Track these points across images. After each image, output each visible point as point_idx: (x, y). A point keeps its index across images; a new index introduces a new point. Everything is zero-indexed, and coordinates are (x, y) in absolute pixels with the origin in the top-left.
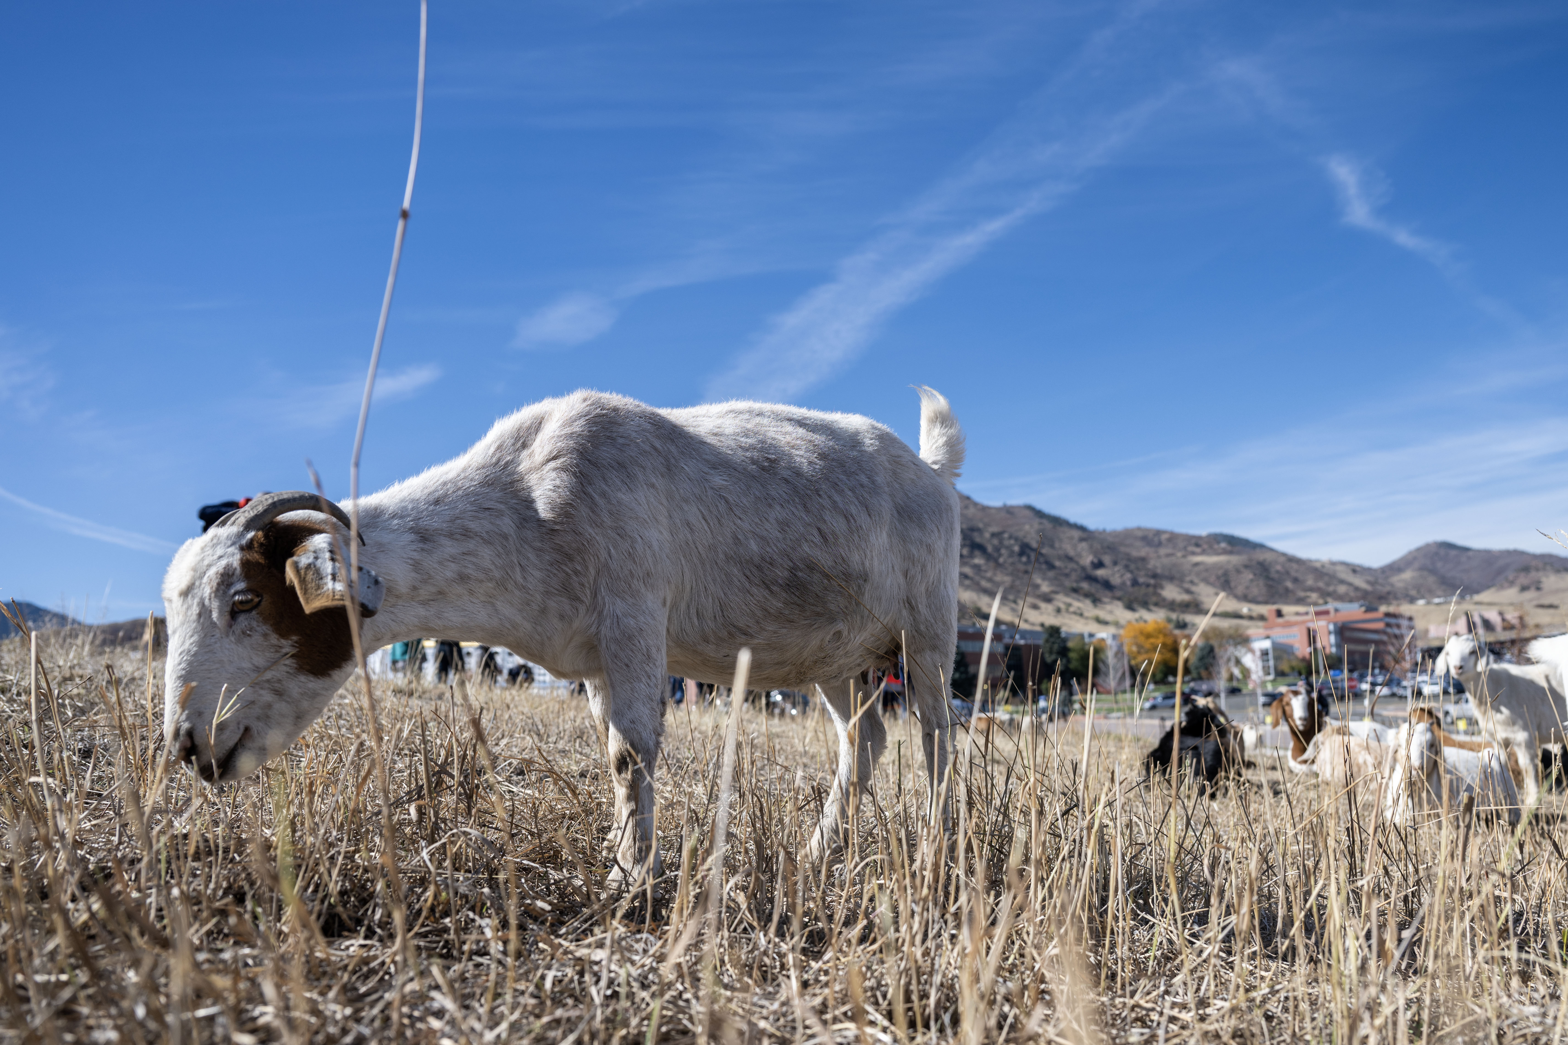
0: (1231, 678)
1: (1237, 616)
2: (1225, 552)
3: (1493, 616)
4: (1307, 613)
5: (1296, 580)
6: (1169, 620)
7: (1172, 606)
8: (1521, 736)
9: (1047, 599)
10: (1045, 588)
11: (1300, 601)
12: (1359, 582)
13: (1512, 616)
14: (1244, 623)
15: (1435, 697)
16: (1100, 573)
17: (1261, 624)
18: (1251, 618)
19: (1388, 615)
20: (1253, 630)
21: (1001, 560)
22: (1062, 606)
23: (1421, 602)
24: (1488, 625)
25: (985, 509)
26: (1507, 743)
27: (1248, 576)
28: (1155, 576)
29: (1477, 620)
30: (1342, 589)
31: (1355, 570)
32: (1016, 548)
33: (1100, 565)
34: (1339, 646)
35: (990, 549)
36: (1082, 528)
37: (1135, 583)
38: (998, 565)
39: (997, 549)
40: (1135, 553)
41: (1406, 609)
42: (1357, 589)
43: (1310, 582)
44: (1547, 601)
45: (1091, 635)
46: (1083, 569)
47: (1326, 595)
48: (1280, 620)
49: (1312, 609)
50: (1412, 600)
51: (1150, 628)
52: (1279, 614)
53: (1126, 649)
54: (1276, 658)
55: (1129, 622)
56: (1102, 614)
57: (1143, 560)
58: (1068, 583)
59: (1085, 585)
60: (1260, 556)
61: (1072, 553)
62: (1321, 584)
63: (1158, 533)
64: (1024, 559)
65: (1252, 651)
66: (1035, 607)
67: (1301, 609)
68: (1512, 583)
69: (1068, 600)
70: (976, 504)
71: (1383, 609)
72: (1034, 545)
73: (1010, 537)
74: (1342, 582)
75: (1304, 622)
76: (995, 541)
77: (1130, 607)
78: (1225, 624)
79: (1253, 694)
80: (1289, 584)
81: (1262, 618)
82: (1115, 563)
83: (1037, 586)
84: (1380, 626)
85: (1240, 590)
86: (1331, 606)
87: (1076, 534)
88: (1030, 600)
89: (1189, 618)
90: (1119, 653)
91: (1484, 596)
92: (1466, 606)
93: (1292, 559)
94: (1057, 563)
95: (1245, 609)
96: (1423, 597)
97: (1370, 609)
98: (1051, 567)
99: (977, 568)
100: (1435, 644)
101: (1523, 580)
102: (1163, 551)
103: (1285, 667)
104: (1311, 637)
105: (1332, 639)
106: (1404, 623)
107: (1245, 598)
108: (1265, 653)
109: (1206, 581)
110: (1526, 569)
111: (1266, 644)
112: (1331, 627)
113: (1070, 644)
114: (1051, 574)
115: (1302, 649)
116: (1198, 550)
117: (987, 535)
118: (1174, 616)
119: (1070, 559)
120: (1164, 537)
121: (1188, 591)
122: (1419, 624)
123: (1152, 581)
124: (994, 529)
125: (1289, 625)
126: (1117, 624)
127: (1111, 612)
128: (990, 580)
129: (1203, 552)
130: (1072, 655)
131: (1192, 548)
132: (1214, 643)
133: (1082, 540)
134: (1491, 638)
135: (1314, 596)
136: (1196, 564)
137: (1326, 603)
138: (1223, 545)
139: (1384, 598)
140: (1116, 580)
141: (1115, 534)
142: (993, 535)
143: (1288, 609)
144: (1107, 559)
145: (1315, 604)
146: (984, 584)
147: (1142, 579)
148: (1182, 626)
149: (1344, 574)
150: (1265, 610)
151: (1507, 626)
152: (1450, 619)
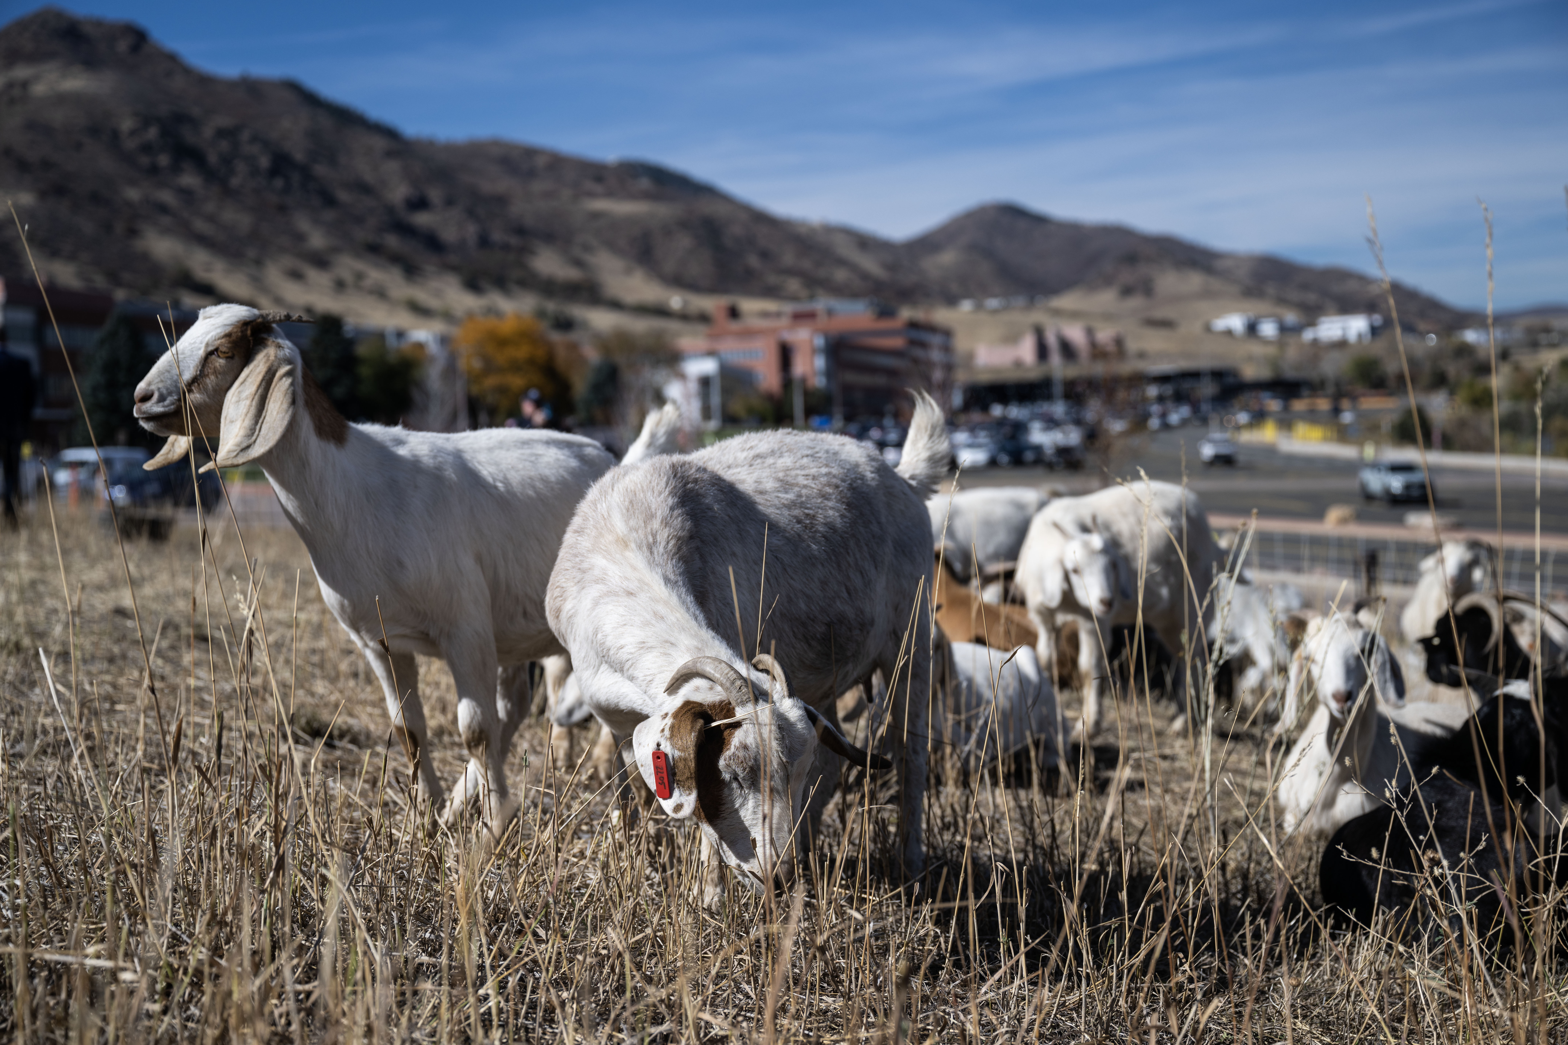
1: (661, 311)
2: (646, 196)
3: (1076, 334)
4: (778, 315)
5: (765, 255)
6: (541, 314)
7: (549, 287)
9: (321, 262)
10: (317, 240)
11: (771, 292)
12: (870, 264)
13: (1105, 336)
14: (672, 326)
16: (422, 219)
17: (702, 328)
18: (684, 317)
19: (913, 325)
20: (688, 339)
21: (235, 182)
22: (347, 276)
23: (966, 306)
24: (1068, 350)
25: (205, 81)
27: (684, 242)
28: (520, 231)
29: (1051, 339)
30: (841, 275)
31: (864, 242)
32: (264, 162)
33: (420, 203)
34: (829, 373)
35: (213, 158)
36: (390, 133)
37: (484, 242)
38: (228, 193)
39: (227, 161)
40: (487, 187)
41: (942, 316)
42: (865, 276)
43: (788, 258)
44: (1159, 313)
45: (400, 334)
46: (390, 210)
47: (813, 283)
48: (734, 326)
49: (788, 308)
50: (951, 300)
51: (507, 326)
52: (734, 313)
53: (462, 364)
54: (726, 392)
55: (470, 315)
56: (421, 295)
57: (501, 200)
58: (362, 234)
59: (392, 241)
60: (708, 207)
61: (369, 177)
62: (806, 264)
63: (530, 152)
64: (279, 183)
65: (682, 377)
66: (296, 275)
67: (770, 305)
68: (1107, 281)
69: (359, 265)
70: (188, 71)
71: (906, 313)
72: (299, 156)
73: (255, 139)
74: (842, 262)
75: (773, 331)
76: (224, 145)
77: (473, 285)
78: (640, 326)
80: (753, 261)
81: (704, 318)
82: (450, 202)
83: (300, 237)
84: (897, 342)
85: (670, 266)
86: (821, 304)
87: (379, 143)
88: (288, 261)
89: (580, 312)
90: (450, 371)
91: (1067, 301)
92: (1037, 316)
93: (761, 218)
94: (343, 196)
95: (676, 301)
96: (967, 295)
97: (885, 312)
98: (329, 201)
99: (186, 194)
101: (1127, 276)
102: (538, 186)
103: (737, 407)
104: (785, 357)
105: (820, 362)
106: (936, 340)
107: (678, 282)
108: (705, 382)
109: (612, 247)
110: (1131, 259)
111: (707, 366)
112: (819, 341)
113: (362, 350)
114: (329, 215)
115: (768, 378)
116: (598, 188)
117: (208, 132)
118: (551, 306)
119: (364, 188)
120: (541, 161)
121: (578, 263)
122: (961, 344)
123: (514, 241)
124: (223, 121)
125: (749, 334)
126: (447, 316)
127: (438, 294)
128: (211, 219)
129: (610, 194)
130: (365, 371)
131: (589, 185)
132: (620, 359)
133: (390, 154)
134: (1071, 372)
135: (794, 285)
136: (596, 216)
137: (812, 297)
138: (645, 183)
139: (908, 294)
140: (449, 234)
141: (452, 149)
142: (222, 133)
143: (750, 305)
144: (435, 194)
145: (794, 298)
146: (200, 225)
147: (497, 236)
148: (565, 324)
149: (845, 249)
150: (709, 304)
151: (1098, 352)
152: (1012, 338)
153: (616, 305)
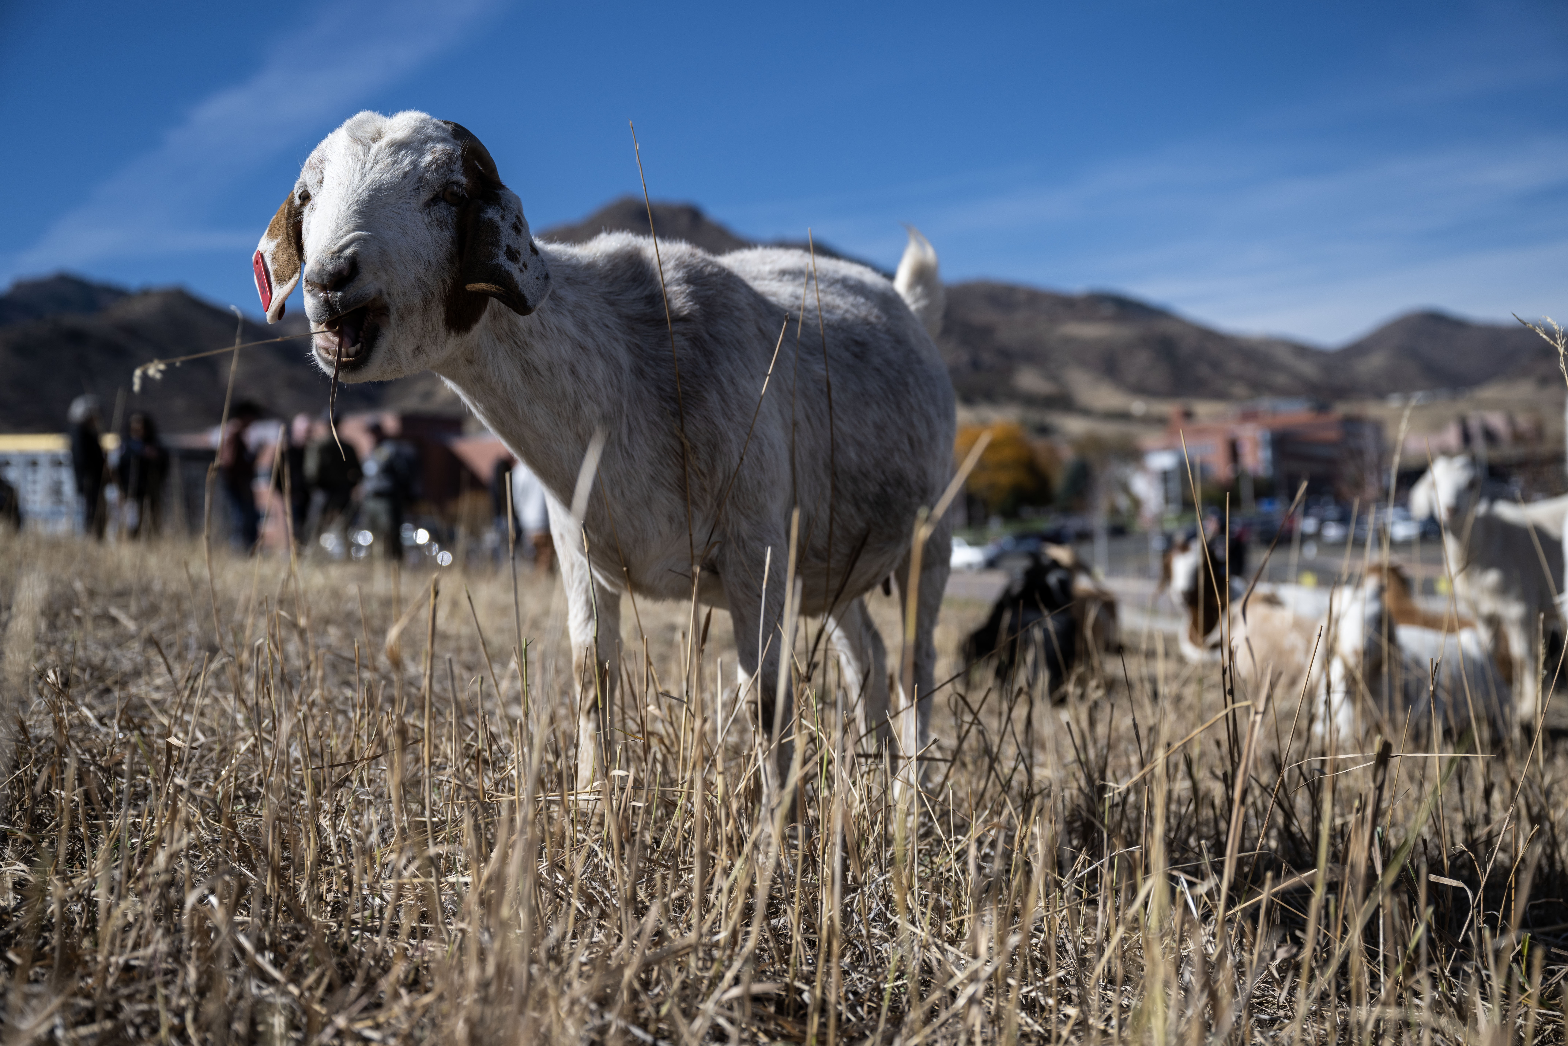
0: (1114, 511)
1: (1124, 416)
2: (1109, 320)
3: (1497, 421)
4: (1226, 415)
5: (1214, 365)
6: (1023, 423)
7: (1030, 400)
8: (1513, 611)
11: (1220, 396)
12: (1306, 369)
13: (1524, 422)
14: (1136, 427)
15: (1406, 544)
17: (1161, 429)
18: (1144, 420)
19: (1346, 418)
20: (1149, 439)
23: (1395, 400)
24: (1490, 436)
26: (1494, 622)
27: (1142, 358)
28: (1005, 354)
29: (1475, 425)
30: (1281, 379)
31: (1302, 350)
34: (1274, 465)
37: (975, 365)
40: (976, 319)
41: (1373, 410)
42: (1303, 379)
47: (1258, 387)
48: (1189, 426)
49: (1235, 409)
50: (1381, 395)
52: (1188, 415)
54: (1182, 482)
57: (988, 329)
60: (1163, 327)
62: (1250, 371)
63: (1012, 290)
65: (1146, 470)
67: (1220, 407)
68: (1524, 373)
71: (1341, 409)
75: (1223, 429)
77: (967, 402)
78: (1109, 430)
79: (1144, 538)
80: (1204, 371)
81: (1161, 421)
84: (1334, 435)
85: (1132, 377)
86: (1265, 403)
89: (1054, 419)
91: (1490, 392)
92: (1462, 406)
95: (1138, 406)
96: (1395, 391)
97: (1322, 408)
100: (1413, 463)
102: (1019, 316)
103: (1193, 495)
104: (1234, 451)
105: (1265, 454)
106: (1369, 431)
107: (1140, 390)
108: (1165, 476)
109: (1082, 364)
111: (1162, 461)
112: (1264, 436)
115: (1221, 469)
116: (1071, 316)
118: (1032, 416)
121: (1054, 378)
122: (1390, 432)
123: (1001, 363)
125: (1201, 432)
129: (1079, 320)
131: (1061, 315)
132: (1092, 458)
134: (1494, 454)
135: (1240, 387)
136: (1067, 338)
138: (1108, 310)
139: (1343, 392)
143: (1204, 409)
147: (987, 358)
148: (1044, 430)
149: (1285, 357)
150: (1168, 408)
151: (1518, 437)
152: (1437, 426)
153: (1086, 412)
